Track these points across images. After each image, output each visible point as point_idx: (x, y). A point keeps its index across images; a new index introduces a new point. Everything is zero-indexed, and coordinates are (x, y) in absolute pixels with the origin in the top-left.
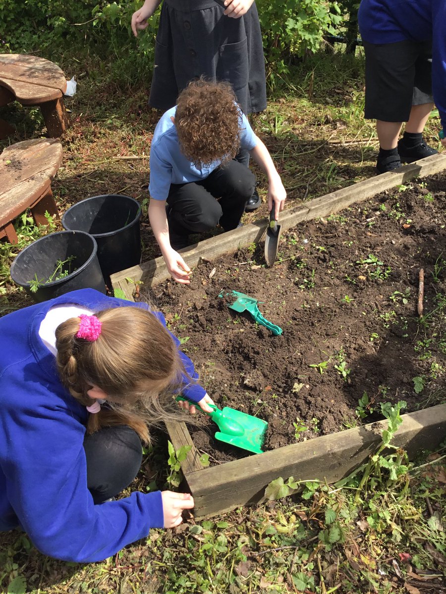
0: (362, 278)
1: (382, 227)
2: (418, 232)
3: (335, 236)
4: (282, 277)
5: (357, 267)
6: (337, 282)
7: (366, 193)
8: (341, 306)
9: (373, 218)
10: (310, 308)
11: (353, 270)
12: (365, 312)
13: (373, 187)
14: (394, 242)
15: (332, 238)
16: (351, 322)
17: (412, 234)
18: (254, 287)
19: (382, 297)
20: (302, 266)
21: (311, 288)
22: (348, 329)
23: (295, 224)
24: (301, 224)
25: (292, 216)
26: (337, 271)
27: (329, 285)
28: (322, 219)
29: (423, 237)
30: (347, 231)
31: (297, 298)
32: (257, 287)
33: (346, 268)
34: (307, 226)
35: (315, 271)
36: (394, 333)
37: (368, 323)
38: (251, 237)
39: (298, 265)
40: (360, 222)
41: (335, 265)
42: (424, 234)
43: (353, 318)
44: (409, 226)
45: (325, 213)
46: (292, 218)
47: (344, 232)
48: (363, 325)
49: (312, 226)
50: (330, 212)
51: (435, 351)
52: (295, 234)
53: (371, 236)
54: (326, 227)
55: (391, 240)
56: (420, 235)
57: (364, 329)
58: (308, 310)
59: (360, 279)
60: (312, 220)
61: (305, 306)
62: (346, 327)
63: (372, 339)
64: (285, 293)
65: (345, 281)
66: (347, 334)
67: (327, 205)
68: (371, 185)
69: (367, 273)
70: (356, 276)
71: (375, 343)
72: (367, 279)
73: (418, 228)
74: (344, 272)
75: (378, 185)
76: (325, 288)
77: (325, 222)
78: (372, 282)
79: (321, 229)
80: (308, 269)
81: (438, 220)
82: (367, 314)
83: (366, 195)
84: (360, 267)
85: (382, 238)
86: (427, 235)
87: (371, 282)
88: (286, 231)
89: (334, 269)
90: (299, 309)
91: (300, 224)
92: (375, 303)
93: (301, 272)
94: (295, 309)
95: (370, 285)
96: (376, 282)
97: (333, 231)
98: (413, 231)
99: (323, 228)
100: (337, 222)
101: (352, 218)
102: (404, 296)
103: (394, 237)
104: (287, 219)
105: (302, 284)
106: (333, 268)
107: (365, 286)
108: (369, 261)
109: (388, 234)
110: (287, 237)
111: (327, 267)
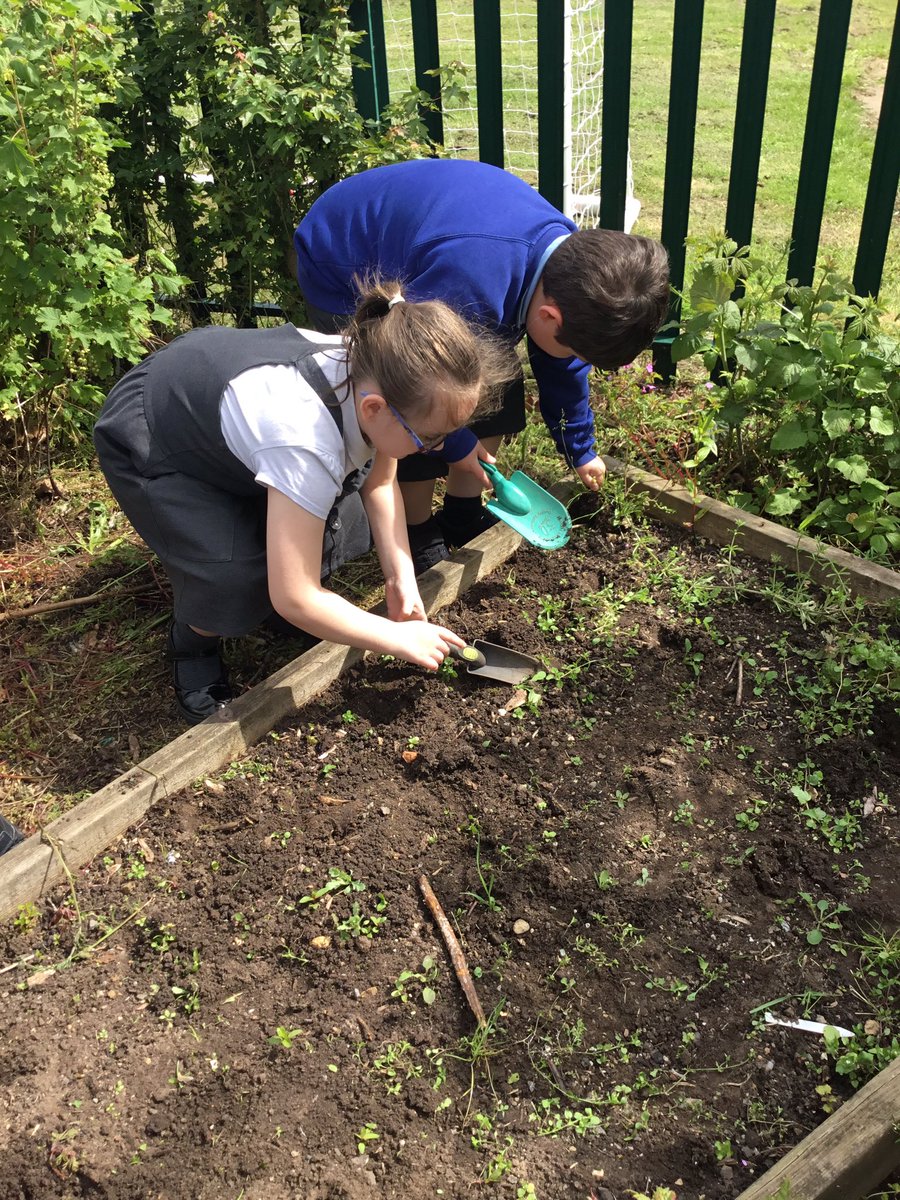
0: (322, 941)
1: (355, 769)
2: (435, 770)
3: (247, 823)
4: (112, 994)
5: (305, 913)
6: (262, 968)
7: (306, 686)
8: (273, 1056)
9: (332, 751)
10: (193, 1084)
11: (296, 924)
12: (334, 1062)
13: (320, 671)
14: (385, 810)
15: (239, 829)
16: (304, 1104)
17: (424, 776)
18: (33, 1054)
19: (374, 990)
20: (164, 947)
21: (193, 1011)
22: (297, 1132)
23: (140, 814)
24: (156, 810)
25: (125, 798)
26: (258, 935)
27: (241, 986)
28: (209, 783)
29: (449, 781)
30: (274, 800)
31: (157, 1059)
32: (40, 1052)
33: (278, 922)
34: (172, 812)
35: (199, 951)
36: (415, 1107)
37: (346, 1098)
38: (19, 887)
39: (154, 945)
40: (306, 764)
41: (250, 919)
42: (450, 772)
43: (308, 1091)
44: (414, 755)
45: (214, 764)
46: (126, 804)
47: (269, 805)
48: (335, 1107)
49: (186, 808)
50: (230, 755)
51: (524, 1132)
52: (142, 842)
53: (330, 804)
54: (224, 800)
55: (378, 805)
56: (441, 778)
57: (339, 1121)
58: (188, 1089)
59: (316, 948)
60: (182, 792)
61: (180, 1077)
62: (290, 1128)
63: (362, 1147)
64: (120, 1053)
65: (283, 962)
66: (295, 1153)
67: (215, 742)
68: (314, 667)
69: (329, 924)
70: (306, 941)
71: (374, 1157)
72: (334, 943)
73: (433, 761)
74: (274, 935)
75: (331, 661)
76: (232, 999)
77: (217, 787)
78: (347, 947)
79: (210, 809)
80: (181, 949)
81: (475, 726)
82: (340, 1066)
83: (308, 691)
84: (312, 910)
85: (358, 803)
86: (457, 774)
87: (343, 952)
88: (119, 838)
89: (251, 932)
90: (163, 1093)
91: (153, 809)
92: (358, 1022)
93: (163, 962)
94: (153, 1098)
95: (342, 959)
96: (356, 947)
97: (243, 807)
98: (423, 769)
99: (215, 805)
100: (248, 779)
101: (284, 757)
102: (424, 980)
103: (386, 792)
104: (113, 812)
105: (167, 1005)
106: (247, 927)
107: (331, 966)
108: (331, 885)
109: (371, 788)
110: (124, 855)
111: (233, 930)
